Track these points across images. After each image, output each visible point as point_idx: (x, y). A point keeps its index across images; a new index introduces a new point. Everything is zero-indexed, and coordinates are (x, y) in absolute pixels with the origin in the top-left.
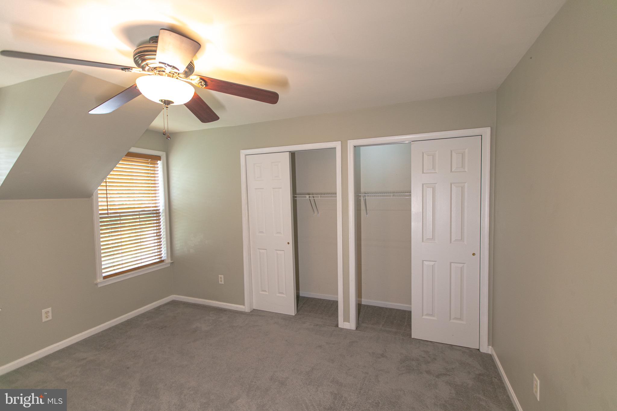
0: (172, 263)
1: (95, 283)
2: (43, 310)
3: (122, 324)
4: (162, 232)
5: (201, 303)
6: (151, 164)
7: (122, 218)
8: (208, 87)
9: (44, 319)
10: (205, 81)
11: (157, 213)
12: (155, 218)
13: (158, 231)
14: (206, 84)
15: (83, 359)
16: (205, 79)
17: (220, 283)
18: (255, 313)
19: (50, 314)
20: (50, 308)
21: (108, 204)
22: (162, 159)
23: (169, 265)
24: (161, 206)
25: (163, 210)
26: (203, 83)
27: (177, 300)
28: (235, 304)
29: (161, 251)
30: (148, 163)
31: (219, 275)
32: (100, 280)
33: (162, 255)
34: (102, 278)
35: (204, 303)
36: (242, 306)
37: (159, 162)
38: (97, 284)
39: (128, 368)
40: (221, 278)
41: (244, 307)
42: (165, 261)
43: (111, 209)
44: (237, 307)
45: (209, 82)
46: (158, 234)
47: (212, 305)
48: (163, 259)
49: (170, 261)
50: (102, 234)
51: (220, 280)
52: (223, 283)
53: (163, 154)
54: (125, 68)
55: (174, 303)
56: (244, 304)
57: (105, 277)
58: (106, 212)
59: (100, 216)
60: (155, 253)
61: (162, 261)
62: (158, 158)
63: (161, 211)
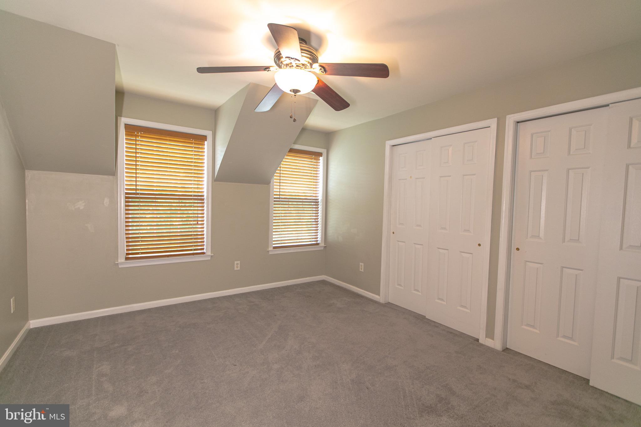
0: (325, 247)
1: (267, 250)
2: (235, 262)
3: (283, 287)
4: (319, 219)
5: (344, 287)
6: (315, 159)
7: (289, 203)
8: (327, 73)
9: (236, 269)
10: (323, 68)
11: (316, 202)
12: (315, 206)
13: (316, 218)
14: (325, 71)
15: (253, 302)
16: (324, 66)
17: (360, 270)
18: (389, 306)
19: (239, 266)
20: (239, 262)
21: (280, 191)
22: (323, 156)
23: (322, 248)
24: (320, 197)
25: (321, 200)
26: (323, 70)
27: (326, 280)
28: (372, 293)
29: (317, 235)
30: (312, 159)
31: (360, 263)
32: (271, 249)
33: (318, 239)
34: (272, 248)
35: (346, 287)
36: (377, 296)
37: (321, 157)
38: (268, 251)
39: (275, 316)
40: (361, 266)
41: (379, 298)
42: (320, 244)
43: (282, 195)
44: (373, 297)
45: (326, 67)
46: (316, 220)
47: (352, 290)
48: (318, 242)
49: (323, 245)
50: (275, 213)
51: (360, 267)
52: (363, 271)
53: (324, 151)
54: (266, 68)
55: (323, 282)
56: (379, 295)
57: (274, 248)
58: (279, 197)
59: (274, 200)
60: (312, 236)
61: (318, 244)
62: (320, 154)
63: (319, 200)
